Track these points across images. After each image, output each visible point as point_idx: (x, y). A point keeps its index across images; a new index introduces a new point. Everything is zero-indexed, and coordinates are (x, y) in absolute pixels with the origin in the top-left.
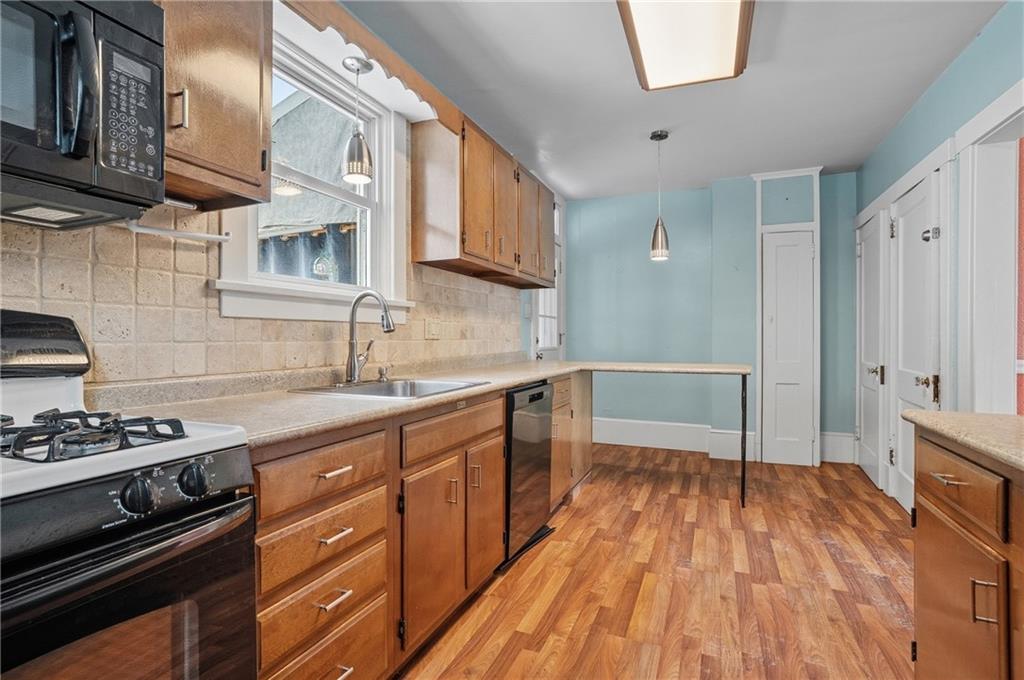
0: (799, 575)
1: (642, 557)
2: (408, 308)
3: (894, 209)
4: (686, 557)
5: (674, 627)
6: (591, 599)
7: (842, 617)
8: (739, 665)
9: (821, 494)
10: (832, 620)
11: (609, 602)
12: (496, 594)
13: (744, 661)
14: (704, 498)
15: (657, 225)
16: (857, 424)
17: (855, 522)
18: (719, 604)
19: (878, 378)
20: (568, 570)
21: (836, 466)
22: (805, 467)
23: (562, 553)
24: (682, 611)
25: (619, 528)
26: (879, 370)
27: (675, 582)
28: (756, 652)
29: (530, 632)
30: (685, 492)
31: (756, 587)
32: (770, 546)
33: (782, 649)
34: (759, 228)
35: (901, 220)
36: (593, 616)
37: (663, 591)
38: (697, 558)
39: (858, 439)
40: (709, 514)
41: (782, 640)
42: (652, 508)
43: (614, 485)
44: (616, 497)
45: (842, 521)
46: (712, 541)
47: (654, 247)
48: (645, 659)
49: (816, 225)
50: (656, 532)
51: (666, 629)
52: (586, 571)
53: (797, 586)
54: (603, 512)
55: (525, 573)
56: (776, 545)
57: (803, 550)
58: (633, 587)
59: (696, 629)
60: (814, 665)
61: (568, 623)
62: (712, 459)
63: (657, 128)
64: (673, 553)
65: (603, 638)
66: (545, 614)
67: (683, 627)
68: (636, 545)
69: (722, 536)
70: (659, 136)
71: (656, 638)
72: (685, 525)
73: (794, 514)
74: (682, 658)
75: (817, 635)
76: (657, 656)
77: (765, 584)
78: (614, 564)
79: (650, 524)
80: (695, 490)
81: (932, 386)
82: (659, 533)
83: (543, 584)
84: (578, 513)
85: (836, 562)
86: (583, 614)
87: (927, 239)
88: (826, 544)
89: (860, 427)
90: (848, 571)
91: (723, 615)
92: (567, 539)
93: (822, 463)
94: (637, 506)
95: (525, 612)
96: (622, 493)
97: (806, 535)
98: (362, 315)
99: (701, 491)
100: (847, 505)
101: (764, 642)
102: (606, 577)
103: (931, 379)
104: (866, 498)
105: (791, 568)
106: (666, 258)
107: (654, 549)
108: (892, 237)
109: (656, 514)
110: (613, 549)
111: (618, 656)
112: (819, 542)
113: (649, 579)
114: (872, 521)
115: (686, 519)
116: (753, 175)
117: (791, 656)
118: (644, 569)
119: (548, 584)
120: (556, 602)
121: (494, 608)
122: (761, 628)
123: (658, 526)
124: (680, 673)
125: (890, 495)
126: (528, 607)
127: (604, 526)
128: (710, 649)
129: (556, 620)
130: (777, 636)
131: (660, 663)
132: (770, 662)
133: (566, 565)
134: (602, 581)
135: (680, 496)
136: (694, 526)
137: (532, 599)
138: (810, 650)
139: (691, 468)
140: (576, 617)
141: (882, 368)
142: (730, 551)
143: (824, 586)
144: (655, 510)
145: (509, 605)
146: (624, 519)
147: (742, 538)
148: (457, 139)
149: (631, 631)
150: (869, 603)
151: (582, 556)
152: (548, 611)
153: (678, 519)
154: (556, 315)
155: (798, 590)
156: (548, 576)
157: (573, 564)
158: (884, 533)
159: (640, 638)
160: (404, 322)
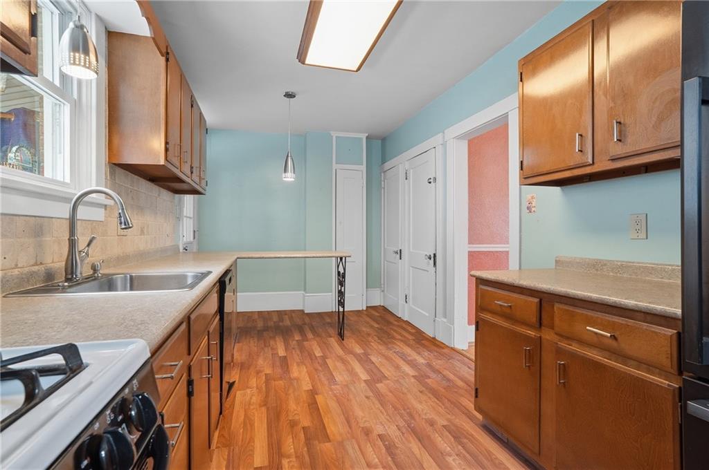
0: (394, 373)
1: (306, 385)
2: (106, 206)
3: (407, 163)
4: (332, 379)
5: (354, 425)
6: (293, 424)
7: (424, 389)
8: (398, 433)
9: (376, 325)
10: (421, 392)
11: (306, 422)
12: (219, 445)
13: (399, 429)
14: (317, 339)
15: (288, 156)
16: (382, 282)
17: (400, 337)
18: (367, 402)
19: (398, 256)
20: (264, 409)
21: (374, 308)
22: (359, 311)
23: (251, 398)
24: (351, 414)
25: (279, 370)
26: (399, 252)
27: (336, 396)
28: (402, 423)
29: (266, 463)
30: (305, 338)
31: (379, 385)
32: (371, 360)
33: (411, 415)
34: (335, 166)
35: (411, 171)
36: (302, 436)
37: (333, 404)
38: (338, 378)
39: (383, 291)
40: (328, 349)
41: (408, 411)
42: (292, 352)
43: (256, 340)
44: (263, 349)
45: (393, 338)
46: (339, 364)
47: (285, 171)
48: (350, 451)
49: (364, 167)
50: (305, 367)
51: (350, 427)
52: (277, 406)
53: (396, 379)
54: (260, 361)
55: (233, 421)
56: (374, 359)
57: (387, 358)
58: (313, 407)
59: (366, 421)
60: (428, 418)
61: (289, 446)
62: (307, 314)
63: (290, 90)
64: (323, 379)
65: (318, 448)
66: (269, 447)
67: (358, 423)
68: (297, 379)
69: (344, 361)
70: (290, 95)
71: (349, 435)
72: (318, 359)
73: (370, 339)
74: (370, 441)
75: (420, 402)
76: (356, 447)
77: (381, 382)
78: (292, 395)
79: (297, 363)
80: (310, 335)
81: (432, 259)
82: (306, 368)
83: (252, 426)
84: (243, 366)
85: (404, 360)
86: (295, 437)
87: (430, 183)
88: (395, 352)
89: (384, 284)
90: (412, 364)
91: (373, 407)
92: (248, 387)
93: (367, 307)
94: (281, 352)
95: (253, 451)
96: (265, 346)
97: (382, 348)
98: (82, 213)
99: (314, 335)
100: (391, 328)
101: (402, 416)
102: (292, 405)
103: (432, 256)
104: (396, 323)
105: (388, 370)
106: (293, 180)
107: (310, 378)
108: (406, 179)
109: (296, 355)
110: (285, 385)
111: (334, 456)
112: (391, 352)
113: (319, 399)
114: (405, 334)
115: (317, 355)
116: (332, 132)
117: (417, 417)
118: (313, 393)
119: (256, 424)
120: (270, 435)
121: (226, 457)
122: (396, 409)
123: (303, 363)
124: (374, 450)
125: (405, 319)
126: (253, 446)
127: (268, 371)
128: (379, 430)
129: (279, 448)
130: (404, 410)
131: (360, 449)
132: (411, 424)
133: (260, 406)
134: (292, 410)
135: (303, 340)
136: (324, 358)
137: (252, 439)
138: (422, 411)
139: (299, 322)
140: (291, 440)
141: (401, 250)
142: (353, 369)
143: (407, 375)
144: (294, 352)
145: (237, 450)
146: (278, 364)
147: (354, 358)
148: (163, 59)
149: (331, 437)
150: (430, 378)
151: (267, 396)
152: (269, 444)
153: (311, 356)
154: (192, 216)
155: (398, 380)
156: (253, 419)
157: (265, 403)
158: (414, 340)
159: (339, 439)
160: (103, 220)
